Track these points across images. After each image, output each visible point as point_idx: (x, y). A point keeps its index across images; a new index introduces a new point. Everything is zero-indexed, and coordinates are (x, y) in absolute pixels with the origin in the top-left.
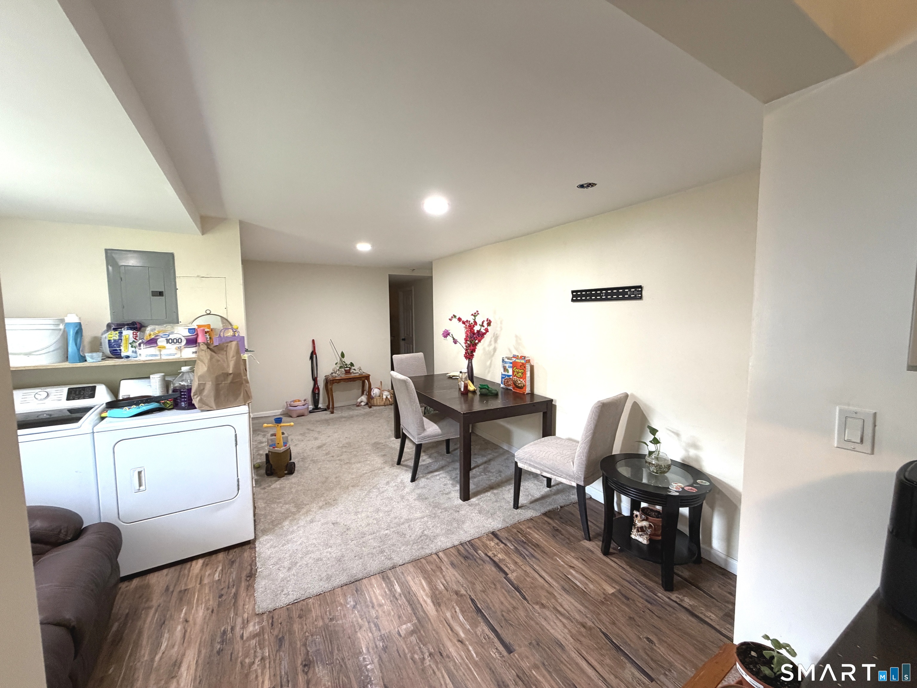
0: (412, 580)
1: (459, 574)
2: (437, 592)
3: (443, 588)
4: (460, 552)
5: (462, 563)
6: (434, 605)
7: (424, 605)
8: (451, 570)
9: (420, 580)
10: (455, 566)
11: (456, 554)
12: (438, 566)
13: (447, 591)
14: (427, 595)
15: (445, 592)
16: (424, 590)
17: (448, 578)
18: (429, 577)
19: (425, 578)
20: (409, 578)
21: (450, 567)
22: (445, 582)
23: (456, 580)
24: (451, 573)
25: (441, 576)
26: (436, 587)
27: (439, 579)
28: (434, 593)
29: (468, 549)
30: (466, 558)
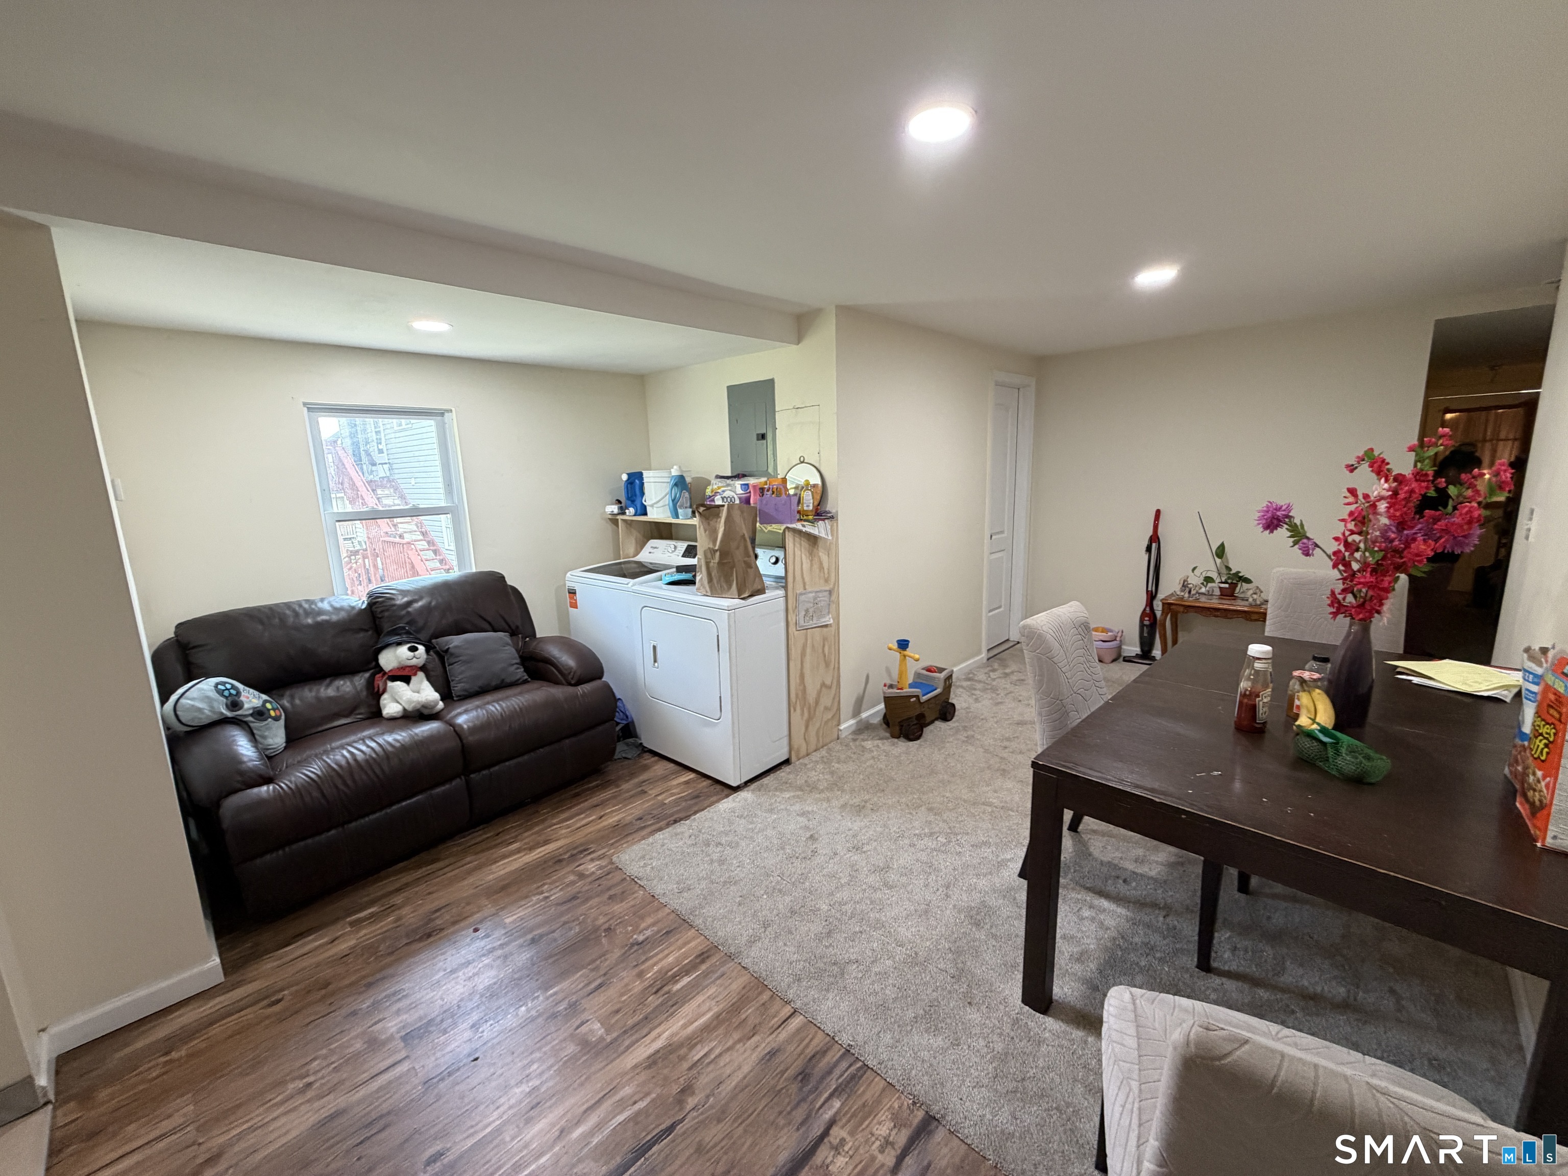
0: (708, 997)
1: (745, 1077)
2: (682, 1052)
3: (696, 1058)
4: (818, 1056)
5: (783, 1072)
6: (649, 1057)
7: (648, 1039)
8: (754, 1055)
9: (710, 1009)
10: (769, 1060)
11: (810, 1051)
12: (758, 1028)
13: (690, 1068)
14: (672, 1036)
15: (686, 1065)
16: (685, 1026)
17: (726, 1058)
18: (723, 1021)
19: (717, 1016)
20: (712, 990)
21: (763, 1049)
22: (713, 1056)
23: (724, 1076)
24: (745, 1059)
25: (730, 1043)
26: (696, 1044)
27: (720, 1042)
28: (681, 1045)
29: (837, 1072)
30: (804, 1076)
